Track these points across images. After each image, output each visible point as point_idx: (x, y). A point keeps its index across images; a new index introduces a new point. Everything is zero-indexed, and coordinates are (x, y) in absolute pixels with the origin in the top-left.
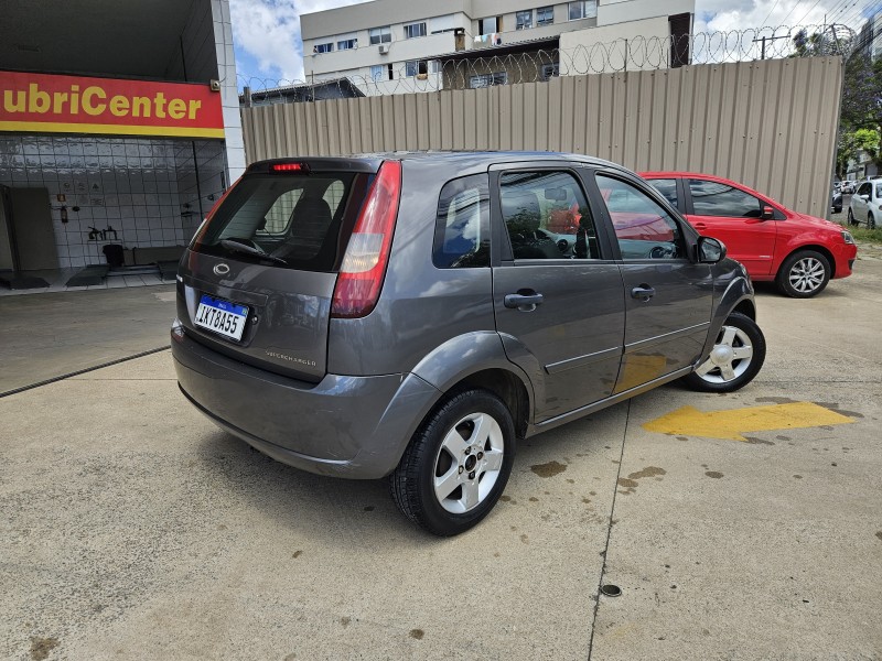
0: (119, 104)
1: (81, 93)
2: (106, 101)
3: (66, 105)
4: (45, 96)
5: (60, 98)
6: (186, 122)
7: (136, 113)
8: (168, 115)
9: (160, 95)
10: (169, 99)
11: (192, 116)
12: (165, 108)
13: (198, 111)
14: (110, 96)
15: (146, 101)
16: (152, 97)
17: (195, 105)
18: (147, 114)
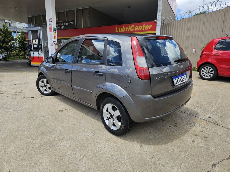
0: (136, 28)
1: (130, 27)
2: (134, 28)
3: (128, 30)
4: (125, 28)
5: (127, 28)
6: (148, 30)
7: (139, 30)
8: (145, 29)
9: (144, 25)
10: (145, 26)
11: (150, 29)
12: (145, 28)
13: (151, 27)
14: (135, 27)
15: (141, 27)
16: (142, 25)
17: (151, 26)
18: (141, 29)
